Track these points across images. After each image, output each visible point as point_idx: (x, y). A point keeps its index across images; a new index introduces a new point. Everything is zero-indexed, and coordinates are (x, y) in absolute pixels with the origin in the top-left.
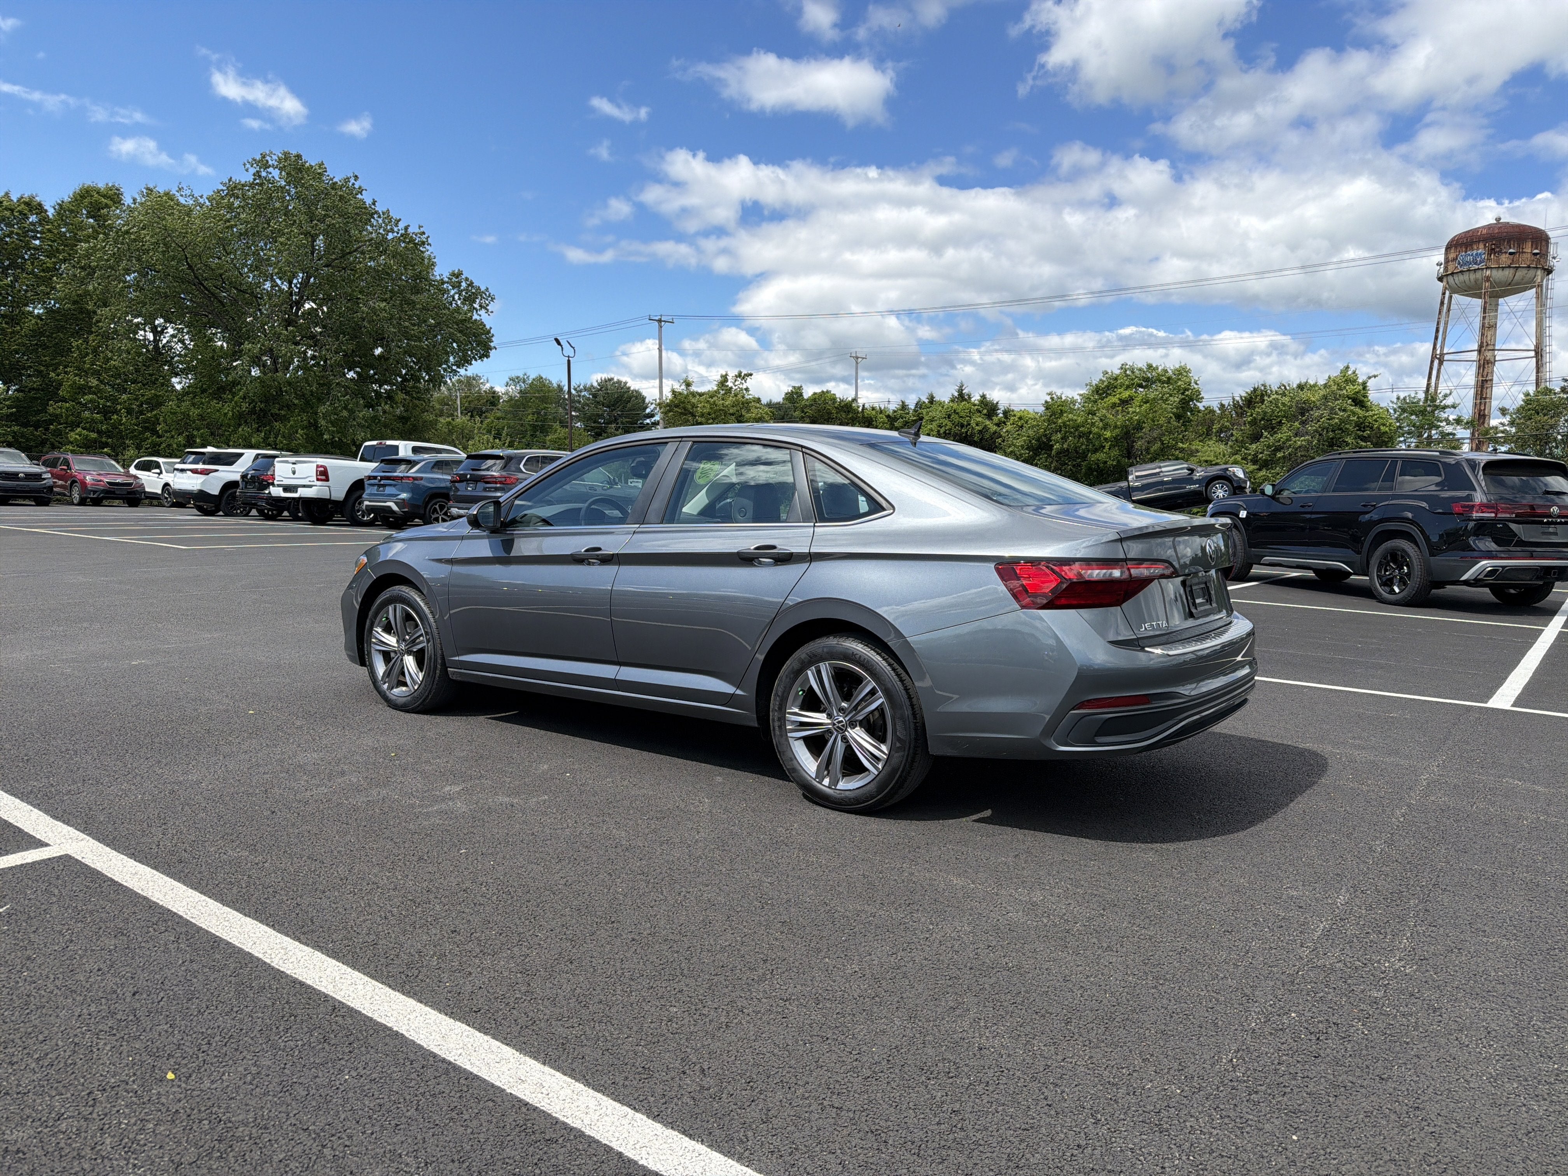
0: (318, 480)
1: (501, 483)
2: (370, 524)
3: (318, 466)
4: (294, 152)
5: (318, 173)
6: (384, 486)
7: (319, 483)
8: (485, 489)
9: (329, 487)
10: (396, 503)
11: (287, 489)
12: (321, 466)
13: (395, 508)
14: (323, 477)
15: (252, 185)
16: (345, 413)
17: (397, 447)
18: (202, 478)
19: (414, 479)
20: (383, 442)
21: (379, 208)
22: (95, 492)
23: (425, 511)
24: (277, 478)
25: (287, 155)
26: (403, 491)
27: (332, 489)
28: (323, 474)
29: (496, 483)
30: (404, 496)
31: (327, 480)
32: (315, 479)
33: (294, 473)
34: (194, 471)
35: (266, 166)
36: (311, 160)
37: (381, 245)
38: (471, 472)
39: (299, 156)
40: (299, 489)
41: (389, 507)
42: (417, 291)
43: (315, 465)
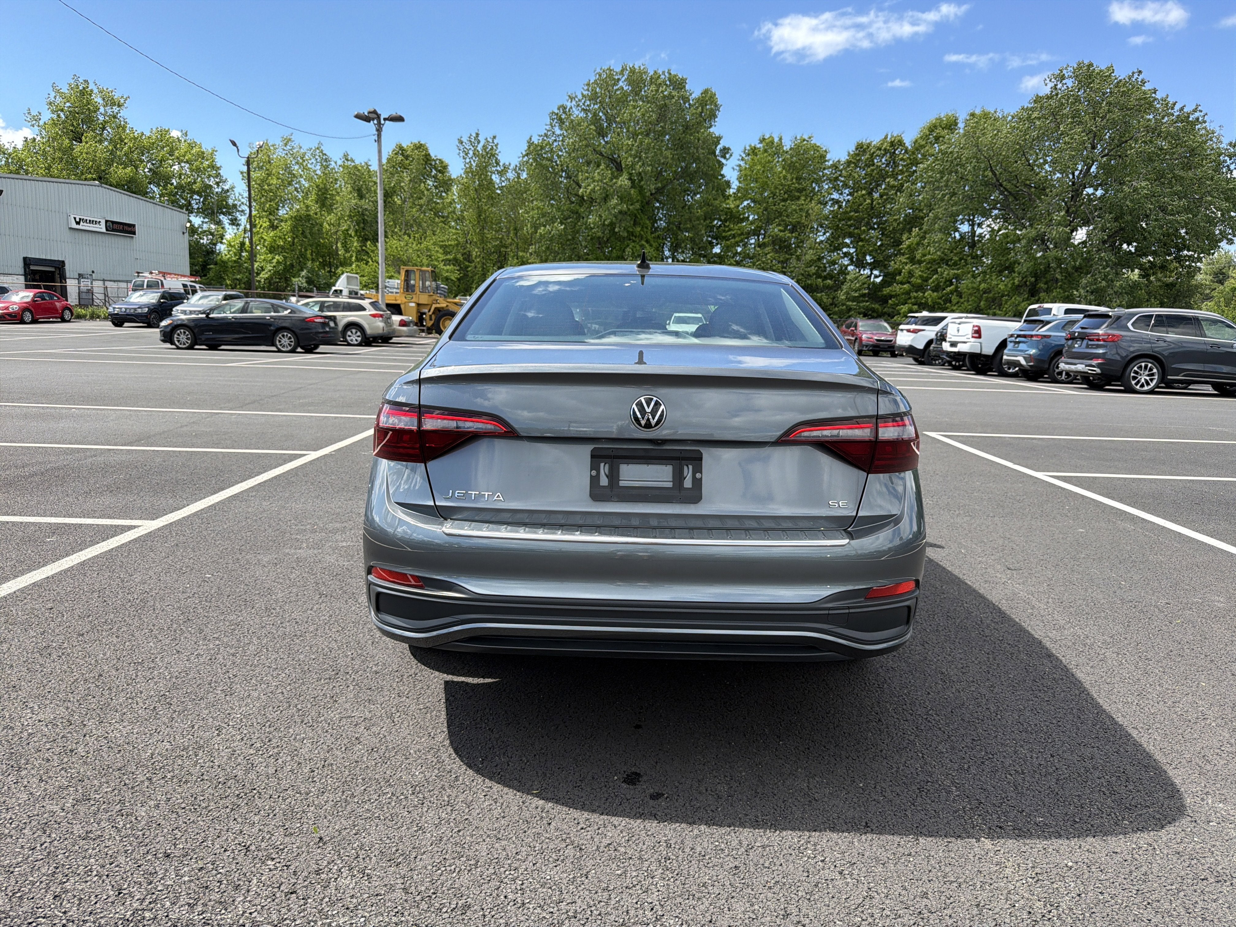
0: (973, 337)
1: (1104, 340)
2: (1014, 376)
3: (974, 326)
4: (1086, 62)
5: (1106, 76)
6: (1019, 342)
7: (973, 340)
8: (1088, 346)
9: (981, 343)
10: (1025, 358)
11: (953, 344)
12: (977, 326)
13: (1023, 362)
14: (977, 335)
15: (1049, 97)
16: (1104, 283)
17: (1051, 309)
18: (912, 335)
19: (1045, 336)
20: (1042, 305)
21: (1159, 96)
22: (867, 346)
23: (1050, 365)
24: (948, 336)
25: (1080, 66)
26: (1033, 348)
27: (983, 345)
28: (978, 333)
29: (1098, 340)
30: (1033, 352)
31: (980, 337)
32: (970, 336)
33: (958, 331)
34: (909, 331)
35: (1063, 78)
36: (1101, 65)
37: (1155, 131)
38: (1080, 330)
39: (1091, 65)
40: (959, 345)
41: (1019, 361)
42: (1187, 167)
43: (971, 326)
